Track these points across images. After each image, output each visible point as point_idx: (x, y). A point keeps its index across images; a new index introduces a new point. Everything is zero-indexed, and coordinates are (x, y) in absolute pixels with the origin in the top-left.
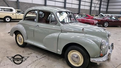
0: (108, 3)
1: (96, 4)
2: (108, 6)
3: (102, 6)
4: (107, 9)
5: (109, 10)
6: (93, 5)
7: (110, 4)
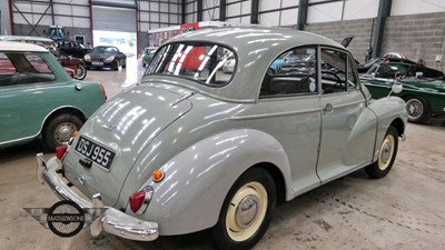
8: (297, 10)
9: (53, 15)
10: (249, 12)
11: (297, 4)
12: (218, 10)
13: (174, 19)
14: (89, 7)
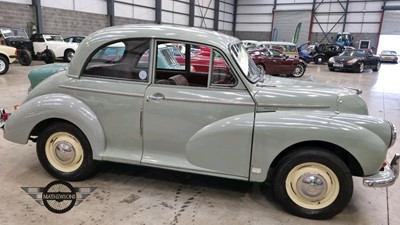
0: (235, 5)
1: (205, 10)
2: (235, 15)
3: (221, 16)
4: (234, 23)
5: (239, 28)
6: (197, 11)
7: (240, 10)
9: (345, 23)
14: (382, 12)
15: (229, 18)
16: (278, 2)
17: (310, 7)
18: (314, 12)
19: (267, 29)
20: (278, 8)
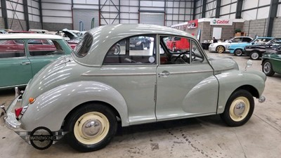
0: (40, 2)
1: (15, 4)
2: (40, 9)
3: (30, 10)
4: (41, 16)
5: (45, 20)
6: (8, 5)
7: (44, 6)
8: (269, 7)
9: (120, 19)
10: (235, 11)
11: (269, 3)
12: (215, 10)
13: (188, 18)
14: (139, 13)
15: (36, 12)
16: (74, 2)
17: (97, 8)
18: (100, 11)
19: (69, 21)
20: (75, 7)
